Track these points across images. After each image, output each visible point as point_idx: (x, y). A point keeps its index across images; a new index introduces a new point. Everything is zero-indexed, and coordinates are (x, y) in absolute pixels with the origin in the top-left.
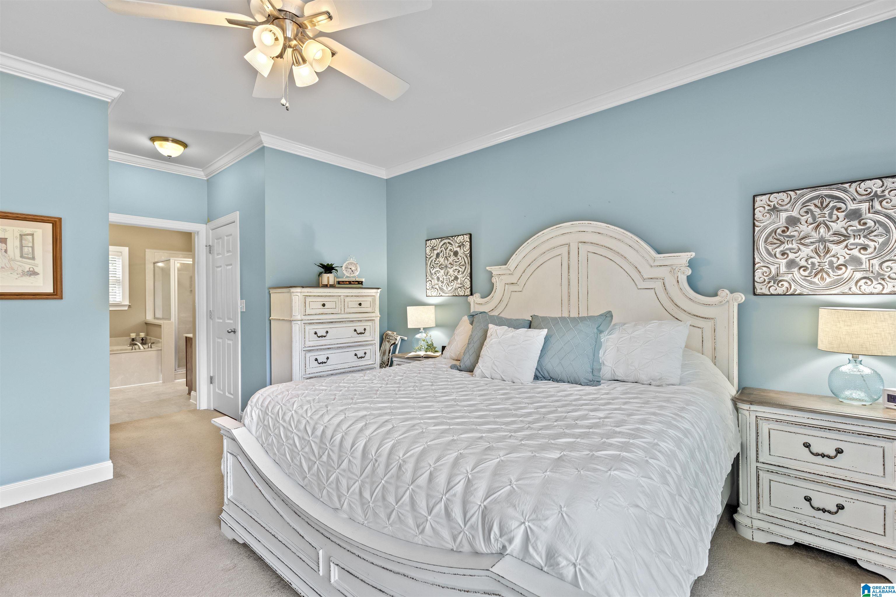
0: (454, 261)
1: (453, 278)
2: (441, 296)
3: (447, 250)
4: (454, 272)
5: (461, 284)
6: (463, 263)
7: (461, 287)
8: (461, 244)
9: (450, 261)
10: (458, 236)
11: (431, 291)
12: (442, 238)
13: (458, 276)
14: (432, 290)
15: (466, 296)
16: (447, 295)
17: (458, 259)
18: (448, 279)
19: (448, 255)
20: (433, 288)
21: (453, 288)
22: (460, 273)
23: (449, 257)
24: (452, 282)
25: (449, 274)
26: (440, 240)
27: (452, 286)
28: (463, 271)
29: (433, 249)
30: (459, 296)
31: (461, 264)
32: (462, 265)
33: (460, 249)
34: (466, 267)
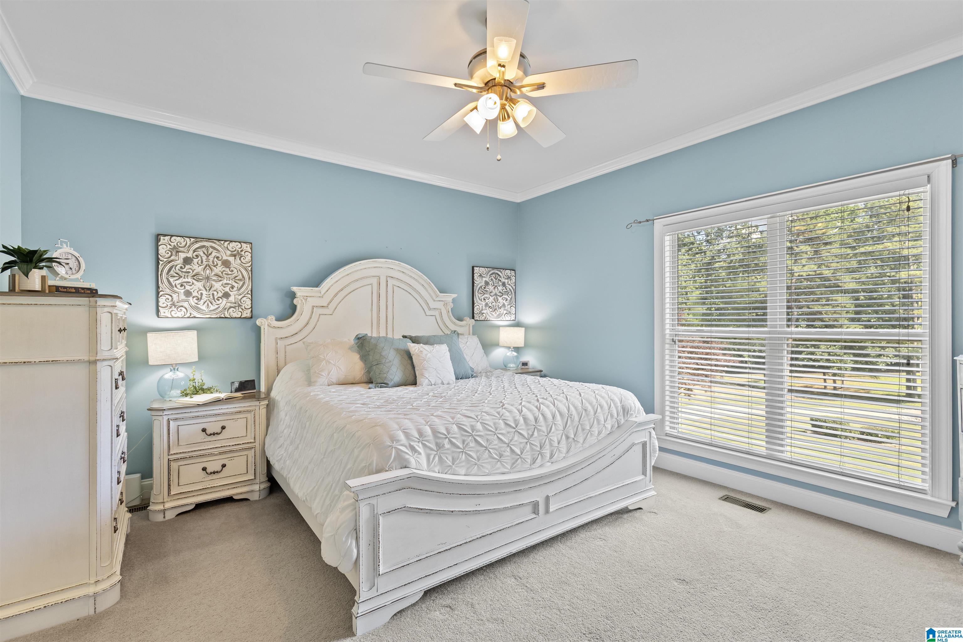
0: (224, 272)
1: (220, 294)
2: (195, 317)
3: (210, 257)
4: (224, 287)
5: (235, 303)
6: (240, 277)
7: (236, 306)
8: (236, 252)
9: (215, 272)
10: (231, 241)
11: (171, 310)
12: (198, 239)
13: (230, 293)
14: (173, 308)
15: (244, 318)
16: (208, 316)
17: (232, 271)
18: (211, 296)
19: (211, 263)
20: (175, 306)
21: (219, 307)
22: (235, 289)
23: (214, 266)
24: (218, 300)
25: (213, 289)
26: (192, 240)
27: (218, 304)
28: (239, 287)
29: (176, 250)
30: (232, 318)
31: (237, 278)
32: (238, 280)
33: (235, 259)
34: (244, 283)
